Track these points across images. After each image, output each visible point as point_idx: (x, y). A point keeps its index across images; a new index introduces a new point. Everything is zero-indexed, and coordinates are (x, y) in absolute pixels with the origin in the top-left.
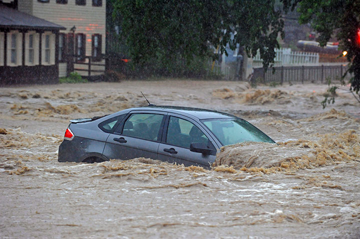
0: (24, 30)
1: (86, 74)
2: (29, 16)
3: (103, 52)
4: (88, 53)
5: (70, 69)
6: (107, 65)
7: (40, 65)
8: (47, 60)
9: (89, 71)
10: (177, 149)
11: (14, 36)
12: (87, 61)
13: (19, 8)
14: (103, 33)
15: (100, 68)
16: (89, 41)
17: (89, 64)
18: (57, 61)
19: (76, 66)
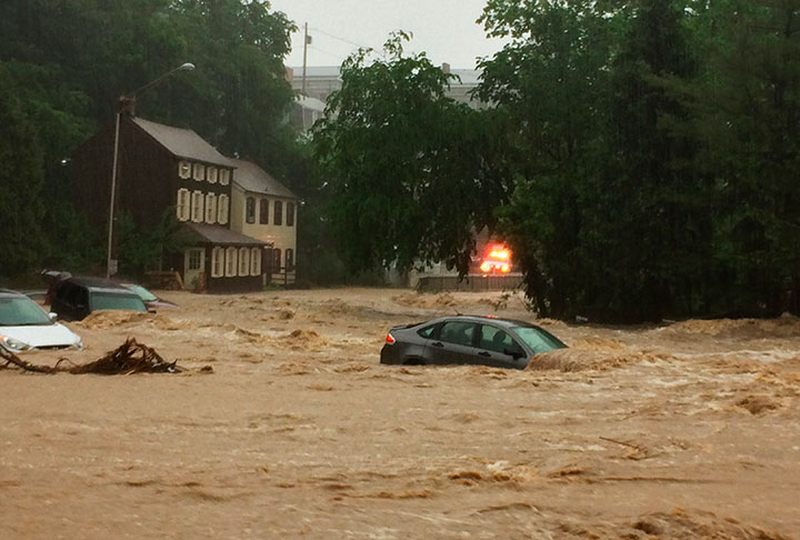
0: (238, 246)
1: (283, 282)
2: (239, 234)
3: (294, 263)
4: (283, 265)
5: (269, 278)
6: (296, 275)
7: (249, 276)
8: (255, 271)
9: (285, 280)
10: (490, 352)
11: (231, 252)
12: (283, 271)
13: (232, 228)
14: (294, 248)
15: (291, 276)
16: (283, 255)
17: (286, 275)
18: (262, 272)
19: (274, 276)
